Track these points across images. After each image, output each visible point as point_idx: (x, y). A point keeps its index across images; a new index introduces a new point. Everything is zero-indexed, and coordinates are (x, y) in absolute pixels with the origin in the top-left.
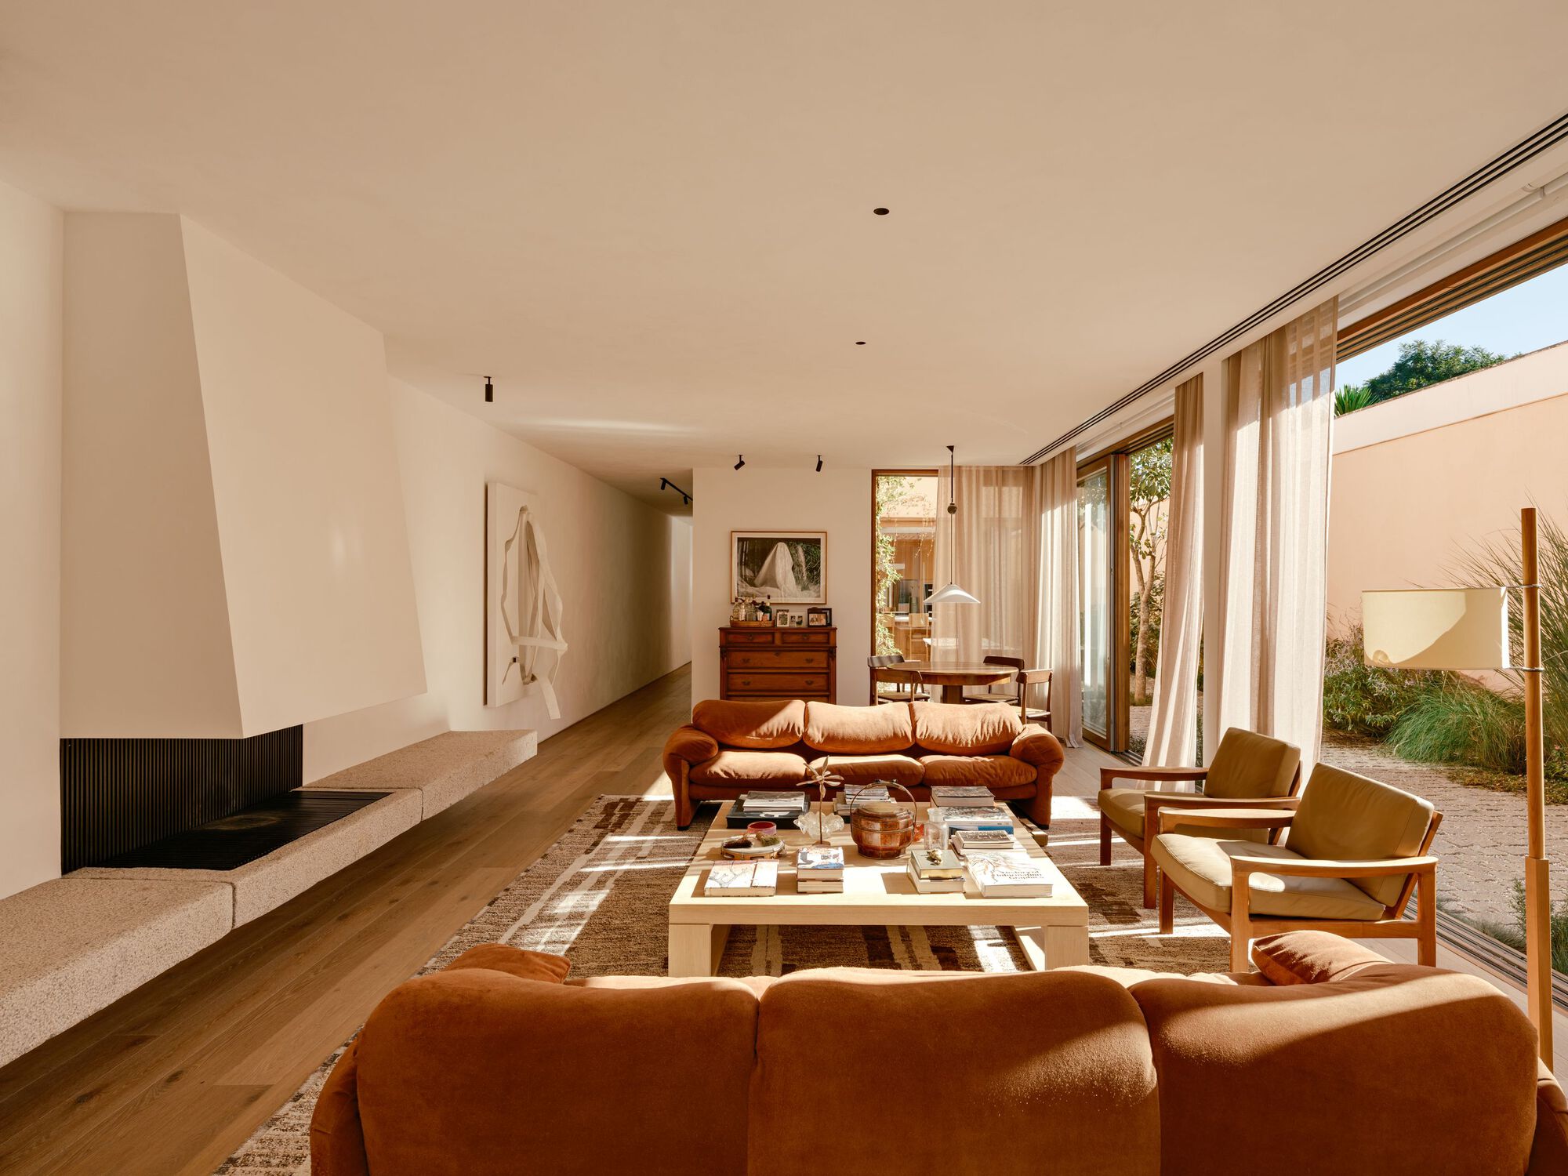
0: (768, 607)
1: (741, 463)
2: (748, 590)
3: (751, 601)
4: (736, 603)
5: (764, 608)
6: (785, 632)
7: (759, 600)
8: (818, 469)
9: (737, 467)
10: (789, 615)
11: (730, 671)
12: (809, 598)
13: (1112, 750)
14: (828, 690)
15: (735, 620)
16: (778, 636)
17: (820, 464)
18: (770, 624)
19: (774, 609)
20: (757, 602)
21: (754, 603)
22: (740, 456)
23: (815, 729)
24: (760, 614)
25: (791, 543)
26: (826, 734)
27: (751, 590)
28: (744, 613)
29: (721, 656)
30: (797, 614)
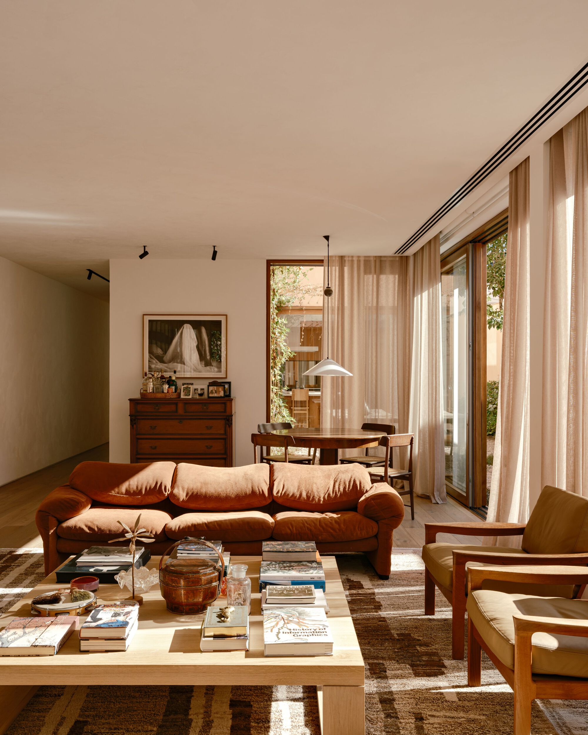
0: (173, 381)
1: (145, 253)
2: (157, 366)
3: (159, 376)
4: (146, 377)
5: (170, 382)
6: (187, 402)
7: (167, 375)
8: (214, 258)
9: (142, 257)
10: (192, 388)
11: (138, 437)
12: (212, 373)
13: (470, 505)
14: (225, 453)
15: (144, 392)
16: (180, 405)
17: (215, 253)
18: (174, 396)
19: (179, 383)
20: (165, 376)
21: (162, 377)
22: (145, 247)
23: (181, 489)
24: (166, 387)
25: (196, 325)
26: (190, 494)
27: (160, 366)
28: (152, 386)
29: (131, 424)
30: (199, 387)
